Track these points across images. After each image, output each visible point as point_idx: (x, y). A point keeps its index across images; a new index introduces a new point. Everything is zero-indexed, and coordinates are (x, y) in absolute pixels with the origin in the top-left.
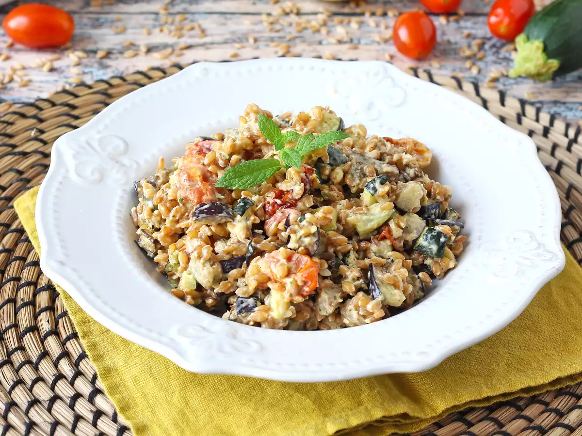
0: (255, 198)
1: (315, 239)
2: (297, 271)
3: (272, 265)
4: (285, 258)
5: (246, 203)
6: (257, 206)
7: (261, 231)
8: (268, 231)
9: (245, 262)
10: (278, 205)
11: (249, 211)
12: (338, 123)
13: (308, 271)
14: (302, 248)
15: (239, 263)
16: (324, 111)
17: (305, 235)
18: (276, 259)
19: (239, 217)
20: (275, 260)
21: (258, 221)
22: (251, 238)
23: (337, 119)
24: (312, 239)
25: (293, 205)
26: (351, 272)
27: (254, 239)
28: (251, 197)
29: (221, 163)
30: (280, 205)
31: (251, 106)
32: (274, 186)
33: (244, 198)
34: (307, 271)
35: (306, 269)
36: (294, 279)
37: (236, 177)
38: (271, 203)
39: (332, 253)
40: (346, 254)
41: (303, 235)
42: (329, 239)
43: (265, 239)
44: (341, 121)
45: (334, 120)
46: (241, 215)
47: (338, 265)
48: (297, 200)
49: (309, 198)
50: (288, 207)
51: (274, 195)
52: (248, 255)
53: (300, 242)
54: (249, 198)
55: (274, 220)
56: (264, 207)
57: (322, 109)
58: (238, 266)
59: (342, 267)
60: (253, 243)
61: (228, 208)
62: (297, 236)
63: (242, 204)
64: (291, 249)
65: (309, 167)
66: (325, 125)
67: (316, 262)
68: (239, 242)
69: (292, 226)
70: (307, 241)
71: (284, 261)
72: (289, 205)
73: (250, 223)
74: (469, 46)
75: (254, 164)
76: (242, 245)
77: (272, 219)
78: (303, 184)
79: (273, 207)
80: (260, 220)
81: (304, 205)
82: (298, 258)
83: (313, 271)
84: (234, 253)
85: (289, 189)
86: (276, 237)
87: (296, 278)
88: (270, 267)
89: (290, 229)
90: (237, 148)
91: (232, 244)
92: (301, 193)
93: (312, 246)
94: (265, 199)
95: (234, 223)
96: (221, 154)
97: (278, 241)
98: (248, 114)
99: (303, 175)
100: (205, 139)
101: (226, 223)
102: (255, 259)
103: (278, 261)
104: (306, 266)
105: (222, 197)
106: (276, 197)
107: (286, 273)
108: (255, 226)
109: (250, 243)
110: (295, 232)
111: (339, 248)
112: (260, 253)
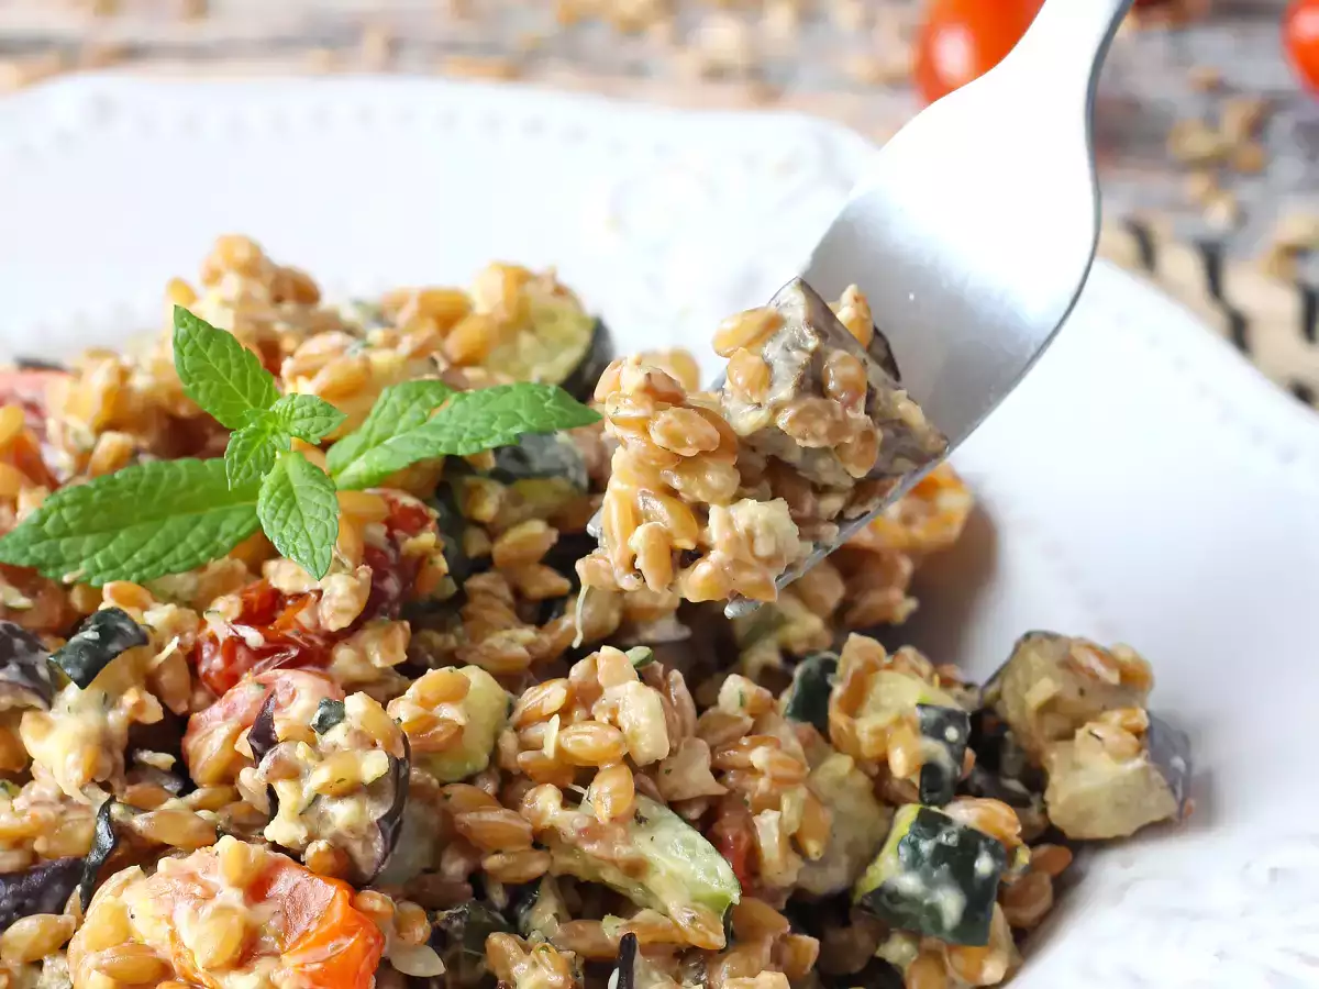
0: (157, 616)
1: (376, 811)
2: (282, 941)
3: (183, 910)
4: (237, 884)
5: (108, 631)
6: (160, 649)
7: (164, 759)
8: (198, 757)
9: (79, 888)
10: (248, 648)
11: (118, 668)
12: (585, 337)
13: (330, 946)
14: (322, 845)
15: (58, 888)
16: (530, 288)
17: (338, 788)
18: (204, 886)
19: (72, 692)
20: (198, 890)
21: (153, 714)
22: (117, 784)
23: (582, 320)
24: (362, 811)
25: (314, 655)
26: (535, 965)
27: (129, 789)
28: (145, 608)
29: (57, 458)
30: (259, 654)
31: (227, 243)
32: (256, 570)
33: (111, 611)
34: (329, 949)
35: (322, 940)
36: (267, 979)
37: (85, 530)
38: (221, 642)
39: (461, 879)
40: (523, 893)
41: (325, 786)
42: (448, 817)
43: (181, 794)
44: (599, 332)
45: (568, 325)
46: (82, 684)
47: (479, 935)
48: (334, 638)
49: (388, 632)
50: (293, 664)
51: (236, 611)
52: (94, 858)
53: (311, 817)
54: (133, 612)
55: (226, 717)
56: (192, 657)
57: (521, 277)
58: (49, 903)
59: (496, 939)
60: (116, 810)
61: (34, 647)
62: (300, 788)
63: (90, 635)
64: (275, 847)
65: (409, 501)
66: (526, 341)
67: (371, 913)
68: (64, 798)
69: (282, 748)
70: (342, 813)
71: (233, 897)
72: (294, 653)
73: (117, 719)
74: (1211, 122)
75: (176, 478)
76: (73, 815)
77: (217, 710)
78: (365, 572)
79: (230, 657)
80: (167, 710)
81: (363, 657)
82: (296, 887)
83: (352, 946)
84: (39, 846)
85: (305, 588)
86: (227, 791)
87: (277, 977)
88: (170, 920)
89: (277, 761)
90: (135, 405)
91: (34, 804)
92: (355, 606)
93: (367, 841)
94: (203, 624)
95: (51, 715)
96: (64, 427)
97: (234, 809)
98: (213, 277)
99: (378, 532)
100: (32, 365)
101: (15, 714)
102: (116, 879)
103: (209, 895)
104: (325, 928)
105: (20, 601)
106: (247, 618)
107: (232, 948)
108: (139, 736)
109: (106, 807)
110: (294, 774)
111: (492, 862)
112: (146, 854)
